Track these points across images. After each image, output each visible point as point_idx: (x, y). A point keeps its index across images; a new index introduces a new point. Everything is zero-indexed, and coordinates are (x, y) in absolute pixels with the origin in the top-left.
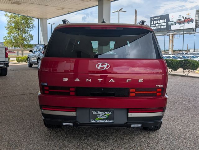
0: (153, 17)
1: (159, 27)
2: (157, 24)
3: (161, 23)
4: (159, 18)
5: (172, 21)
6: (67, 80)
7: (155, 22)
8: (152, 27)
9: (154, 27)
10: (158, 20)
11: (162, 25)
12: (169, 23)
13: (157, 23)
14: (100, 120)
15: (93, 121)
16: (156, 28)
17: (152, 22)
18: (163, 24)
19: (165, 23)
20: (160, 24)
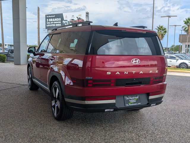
0: (48, 15)
1: (54, 25)
2: (52, 22)
3: (56, 21)
4: (54, 16)
5: (66, 20)
6: (110, 73)
7: (50, 19)
8: (48, 24)
9: (49, 24)
10: (53, 18)
11: (57, 24)
12: (63, 21)
13: (52, 20)
14: (132, 104)
15: (128, 105)
16: (51, 26)
17: (48, 19)
18: (58, 22)
19: (60, 21)
20: (55, 23)
